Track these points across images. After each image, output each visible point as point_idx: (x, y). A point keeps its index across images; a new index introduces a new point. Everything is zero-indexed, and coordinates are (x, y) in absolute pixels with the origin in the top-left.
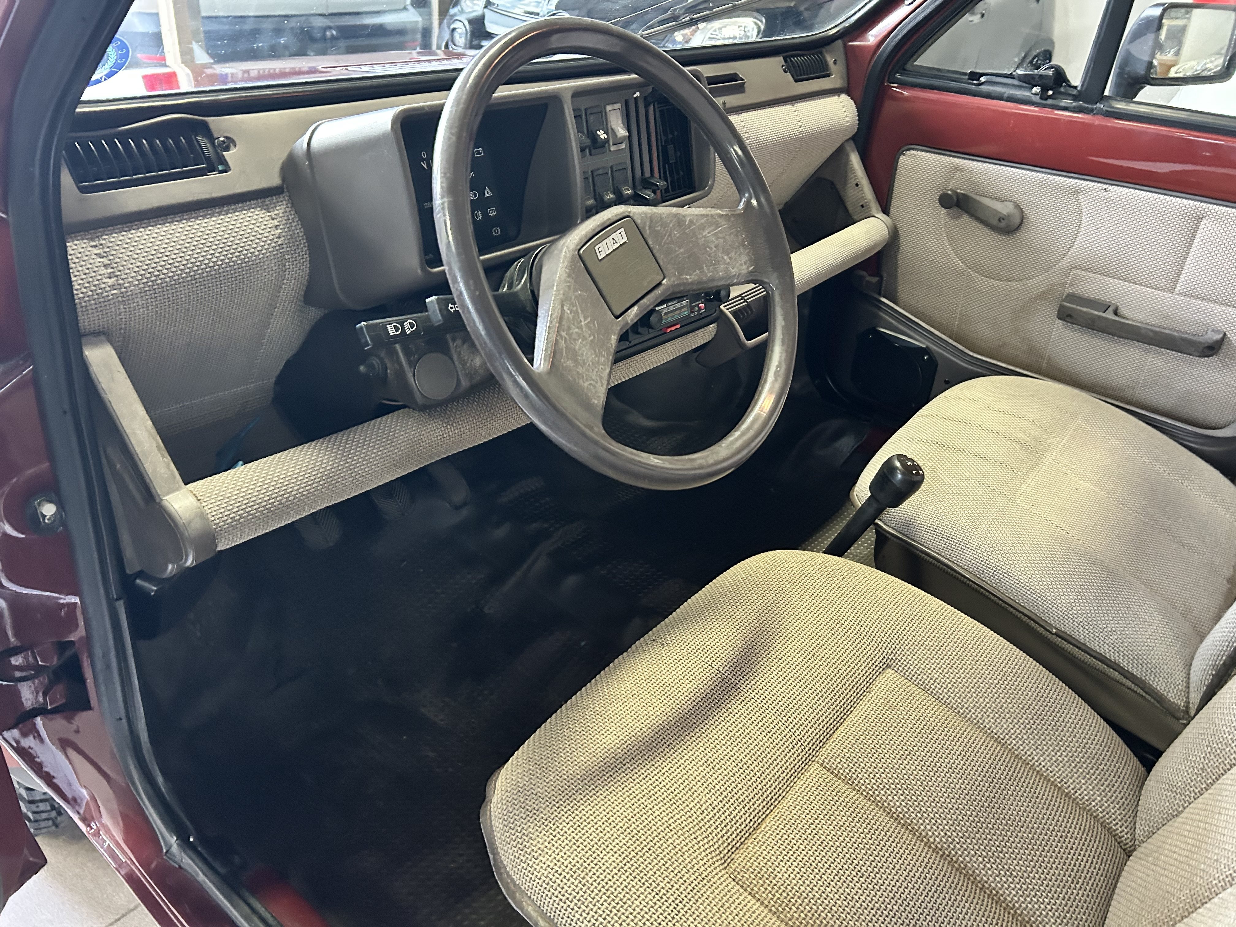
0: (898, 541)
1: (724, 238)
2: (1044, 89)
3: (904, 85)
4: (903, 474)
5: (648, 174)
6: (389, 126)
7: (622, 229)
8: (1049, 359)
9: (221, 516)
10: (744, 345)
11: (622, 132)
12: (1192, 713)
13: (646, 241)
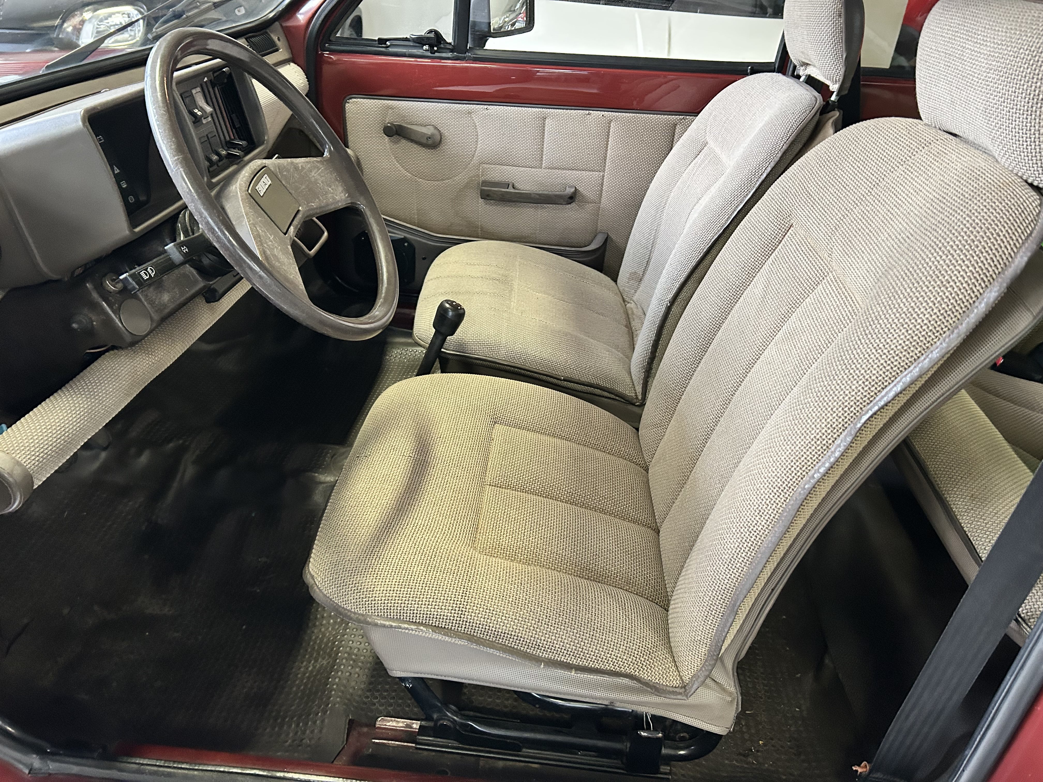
0: (455, 358)
1: (324, 176)
2: (431, 46)
3: (333, 52)
4: (453, 311)
5: (228, 138)
6: (80, 123)
7: (266, 175)
8: (482, 228)
9: (30, 461)
10: (309, 254)
11: (209, 109)
12: (640, 397)
13: (281, 182)
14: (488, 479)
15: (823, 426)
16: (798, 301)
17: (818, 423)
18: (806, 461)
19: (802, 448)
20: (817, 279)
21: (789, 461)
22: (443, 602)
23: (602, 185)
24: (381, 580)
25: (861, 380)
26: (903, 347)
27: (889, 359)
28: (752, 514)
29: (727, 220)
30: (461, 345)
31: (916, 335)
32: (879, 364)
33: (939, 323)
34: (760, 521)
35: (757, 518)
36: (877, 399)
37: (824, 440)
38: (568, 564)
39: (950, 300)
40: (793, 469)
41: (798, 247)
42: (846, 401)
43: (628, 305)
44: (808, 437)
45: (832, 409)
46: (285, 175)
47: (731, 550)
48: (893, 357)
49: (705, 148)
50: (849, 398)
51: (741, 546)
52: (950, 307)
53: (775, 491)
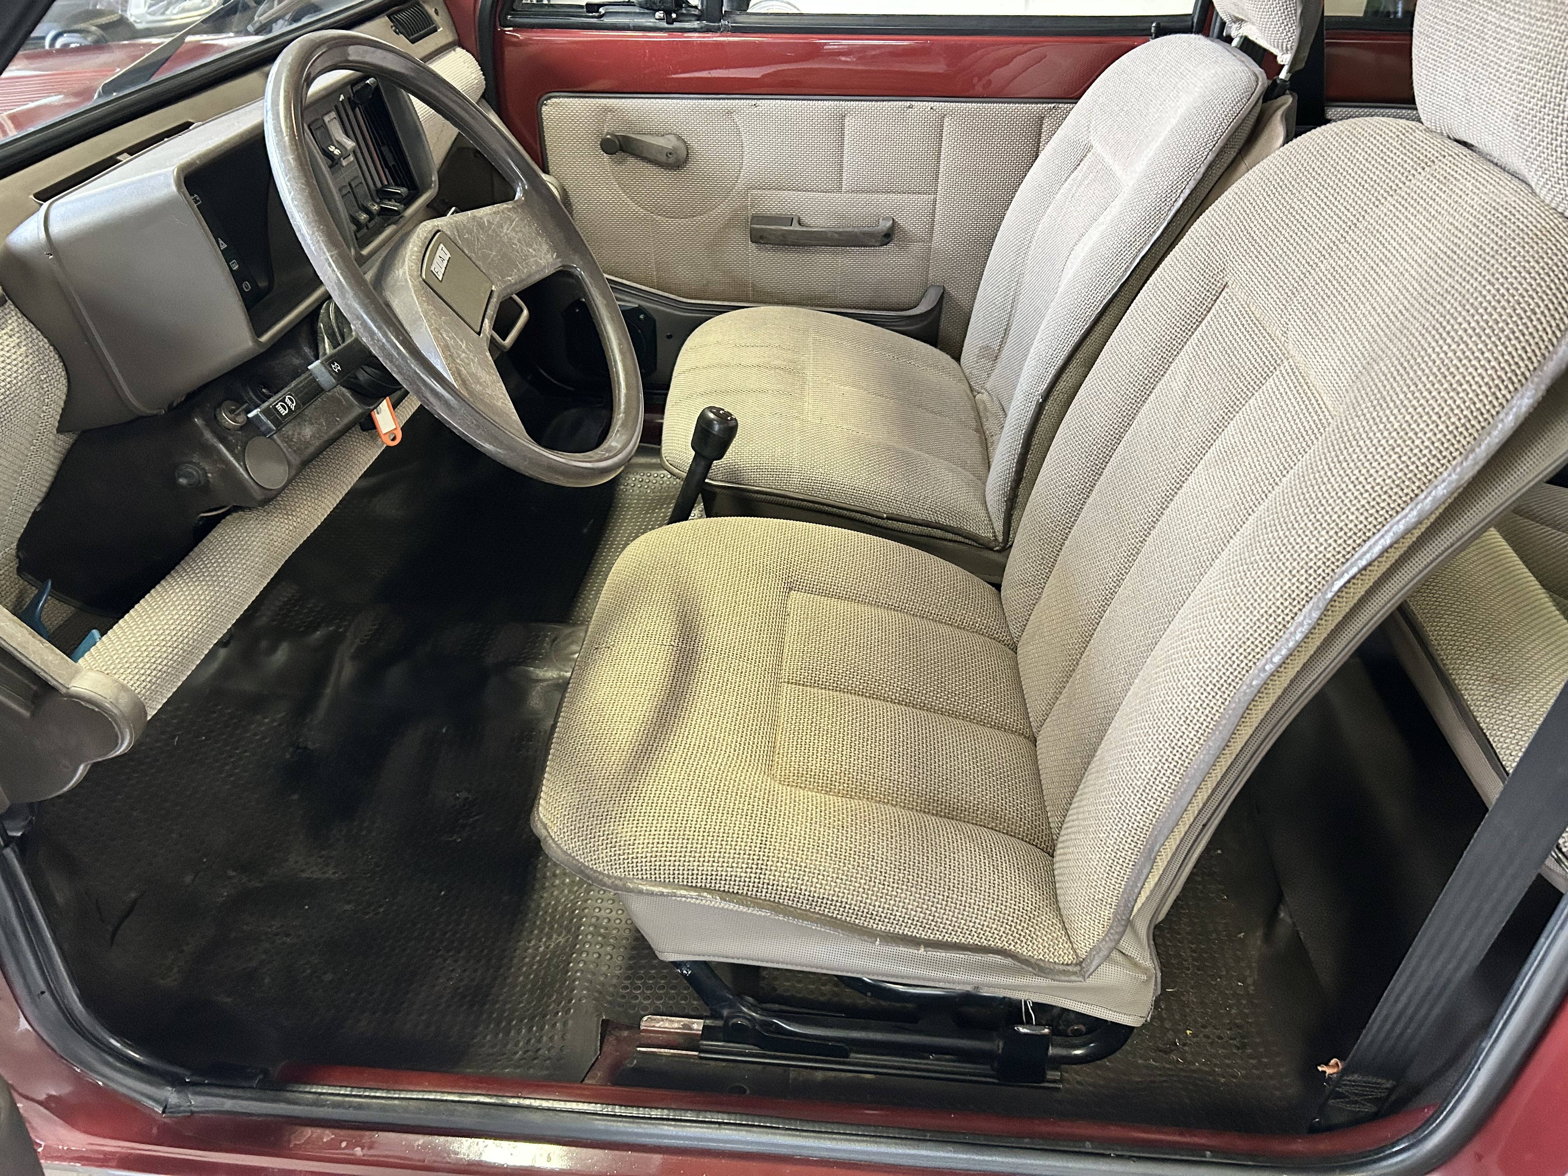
0: (725, 491)
1: (521, 231)
2: (668, 13)
3: (519, 27)
4: (720, 423)
5: (379, 185)
7: (442, 245)
8: (754, 286)
9: (139, 683)
10: (504, 347)
11: (350, 144)
12: (1000, 539)
13: (463, 252)
14: (785, 675)
15: (1278, 596)
16: (1238, 403)
17: (1270, 592)
18: (1253, 646)
19: (1248, 628)
20: (1266, 369)
21: (1229, 647)
22: (734, 858)
23: (933, 213)
24: (644, 829)
25: (1332, 528)
26: (1393, 481)
27: (1374, 499)
28: (1175, 723)
29: (1125, 271)
30: (733, 474)
31: (1413, 463)
32: (1358, 506)
33: (1446, 445)
34: (1187, 733)
35: (1183, 729)
36: (1356, 556)
37: (1279, 616)
38: (907, 795)
39: (1462, 411)
40: (1234, 658)
41: (1237, 320)
42: (1311, 560)
43: (978, 397)
44: (1255, 613)
45: (1290, 572)
46: (467, 239)
47: (1145, 773)
48: (1380, 496)
49: (1089, 155)
50: (1316, 556)
51: (1159, 768)
52: (1463, 421)
53: (1208, 689)
